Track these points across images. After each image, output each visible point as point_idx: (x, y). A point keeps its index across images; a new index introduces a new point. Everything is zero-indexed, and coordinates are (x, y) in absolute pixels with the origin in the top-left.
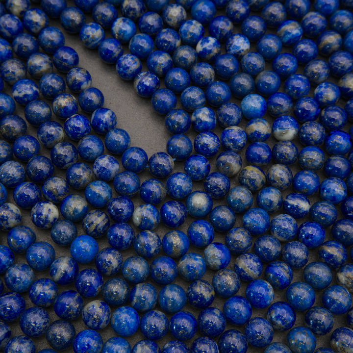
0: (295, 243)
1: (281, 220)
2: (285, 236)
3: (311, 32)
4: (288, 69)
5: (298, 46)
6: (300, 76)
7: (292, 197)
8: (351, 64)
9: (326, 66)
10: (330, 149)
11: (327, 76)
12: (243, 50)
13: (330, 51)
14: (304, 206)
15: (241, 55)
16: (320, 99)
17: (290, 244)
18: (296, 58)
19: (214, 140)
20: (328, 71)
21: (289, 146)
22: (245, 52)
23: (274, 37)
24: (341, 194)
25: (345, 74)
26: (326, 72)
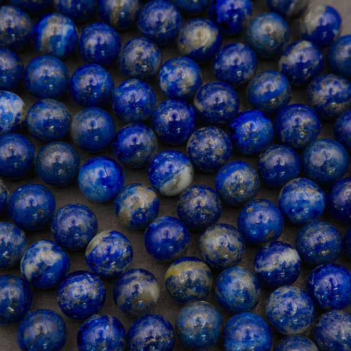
0: (326, 319)
1: (281, 305)
2: (304, 322)
3: (85, 12)
4: (103, 88)
5: (86, 46)
6: (127, 85)
7: (263, 259)
8: (175, 14)
9: (146, 43)
10: (250, 149)
11: (160, 54)
12: (19, 114)
13: (132, 17)
14: (290, 257)
15: (23, 122)
16: (179, 93)
17: (321, 328)
18: (97, 63)
19: (89, 281)
20: (155, 47)
21: (198, 195)
22: (23, 113)
23: (44, 60)
24: (318, 199)
25: (178, 32)
26: (154, 51)
